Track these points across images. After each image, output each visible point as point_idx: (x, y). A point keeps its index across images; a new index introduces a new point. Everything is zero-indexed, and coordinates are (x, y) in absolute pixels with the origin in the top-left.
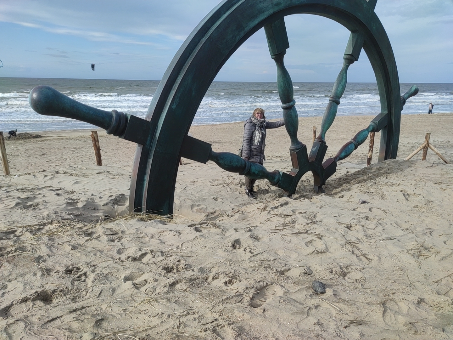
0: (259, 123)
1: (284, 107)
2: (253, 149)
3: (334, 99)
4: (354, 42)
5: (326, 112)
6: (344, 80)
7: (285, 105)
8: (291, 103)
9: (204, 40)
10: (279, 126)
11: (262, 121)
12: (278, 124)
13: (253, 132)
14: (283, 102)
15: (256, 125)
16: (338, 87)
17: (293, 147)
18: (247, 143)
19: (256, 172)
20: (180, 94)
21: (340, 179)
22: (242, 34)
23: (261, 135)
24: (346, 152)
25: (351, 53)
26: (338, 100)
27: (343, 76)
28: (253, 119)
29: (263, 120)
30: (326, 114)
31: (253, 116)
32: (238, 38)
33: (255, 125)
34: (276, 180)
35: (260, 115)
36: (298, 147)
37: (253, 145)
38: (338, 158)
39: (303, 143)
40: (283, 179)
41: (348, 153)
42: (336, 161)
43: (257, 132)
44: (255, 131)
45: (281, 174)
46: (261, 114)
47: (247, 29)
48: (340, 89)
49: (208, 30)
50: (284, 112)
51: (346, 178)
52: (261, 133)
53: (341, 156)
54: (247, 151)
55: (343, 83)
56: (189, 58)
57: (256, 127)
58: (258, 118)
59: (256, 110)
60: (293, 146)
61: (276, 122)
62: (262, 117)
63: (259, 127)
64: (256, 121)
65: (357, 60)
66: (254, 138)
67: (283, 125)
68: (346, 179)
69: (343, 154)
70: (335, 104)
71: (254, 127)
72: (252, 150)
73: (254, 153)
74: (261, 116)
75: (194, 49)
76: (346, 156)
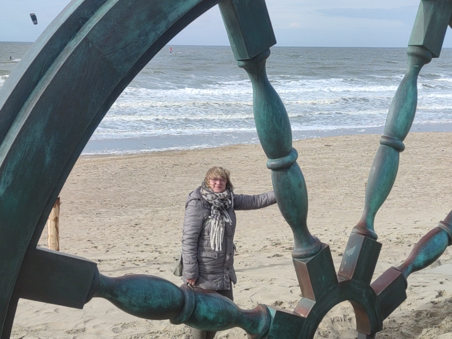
0: (217, 201)
1: (274, 165)
2: (204, 260)
3: (389, 141)
4: (428, 20)
5: (374, 168)
6: (410, 100)
7: (274, 162)
8: (287, 159)
9: (73, 44)
10: (266, 205)
11: (222, 197)
12: (264, 201)
13: (204, 221)
14: (271, 155)
15: (211, 205)
16: (398, 115)
17: (300, 251)
18: (190, 247)
19: (211, 316)
20: (15, 163)
21: (419, 313)
22: (163, 27)
23: (222, 229)
24: (427, 253)
25: (421, 43)
26: (398, 142)
27: (407, 90)
28: (205, 192)
29: (225, 193)
30: (374, 172)
31: (205, 185)
32: (152, 37)
33: (208, 205)
34: (261, 328)
35: (218, 182)
36: (311, 249)
37: (204, 250)
38: (410, 268)
39: (322, 241)
40: (277, 326)
41: (432, 255)
42: (405, 274)
43: (213, 222)
44: (208, 219)
45: (273, 314)
46: (220, 180)
47: (173, 16)
48: (402, 118)
49: (84, 23)
50: (273, 176)
51: (432, 311)
52: (221, 225)
53: (417, 263)
54: (191, 266)
55: (408, 105)
56: (40, 84)
57: (210, 210)
58: (216, 190)
59: (211, 171)
60: (300, 249)
61: (258, 196)
62: (224, 187)
63: (218, 209)
64: (209, 197)
65: (437, 56)
66: (206, 233)
67: (273, 202)
68: (432, 315)
69: (422, 258)
70: (393, 150)
71: (207, 211)
72: (203, 262)
73: (208, 268)
74: (221, 184)
75: (50, 66)
76: (428, 263)
